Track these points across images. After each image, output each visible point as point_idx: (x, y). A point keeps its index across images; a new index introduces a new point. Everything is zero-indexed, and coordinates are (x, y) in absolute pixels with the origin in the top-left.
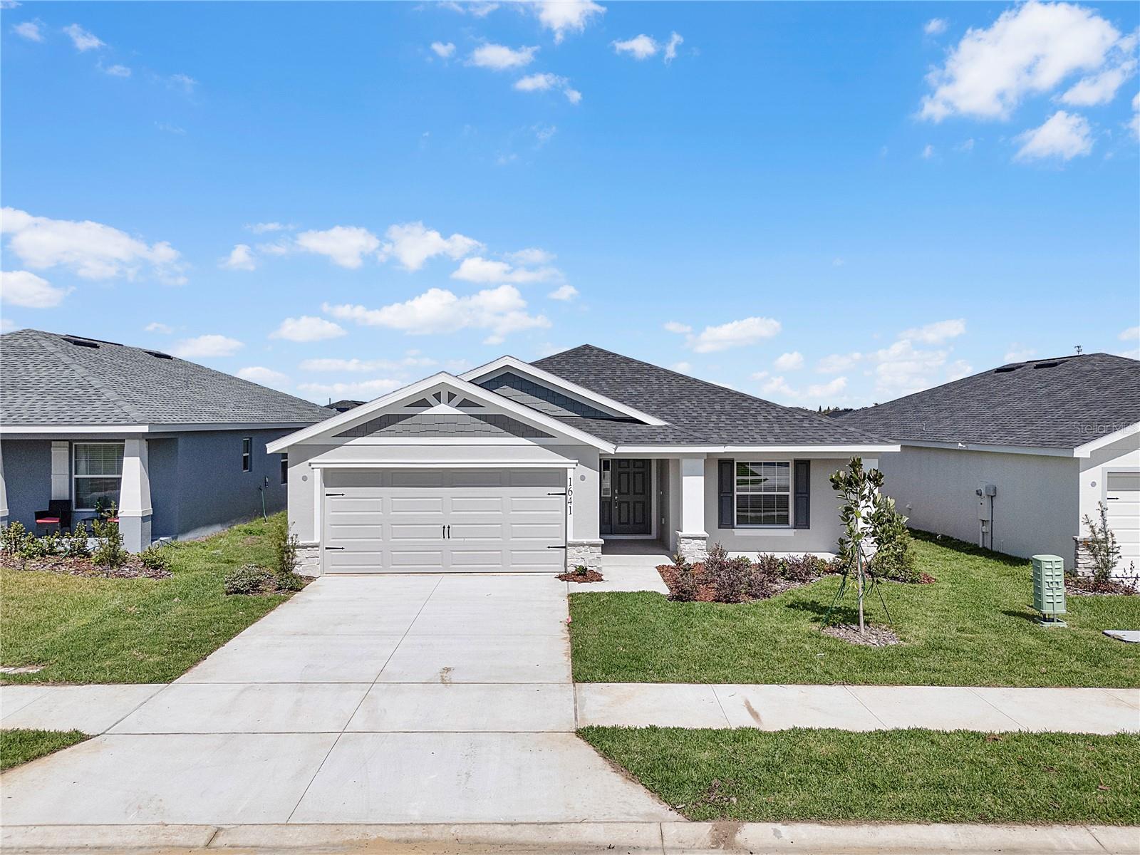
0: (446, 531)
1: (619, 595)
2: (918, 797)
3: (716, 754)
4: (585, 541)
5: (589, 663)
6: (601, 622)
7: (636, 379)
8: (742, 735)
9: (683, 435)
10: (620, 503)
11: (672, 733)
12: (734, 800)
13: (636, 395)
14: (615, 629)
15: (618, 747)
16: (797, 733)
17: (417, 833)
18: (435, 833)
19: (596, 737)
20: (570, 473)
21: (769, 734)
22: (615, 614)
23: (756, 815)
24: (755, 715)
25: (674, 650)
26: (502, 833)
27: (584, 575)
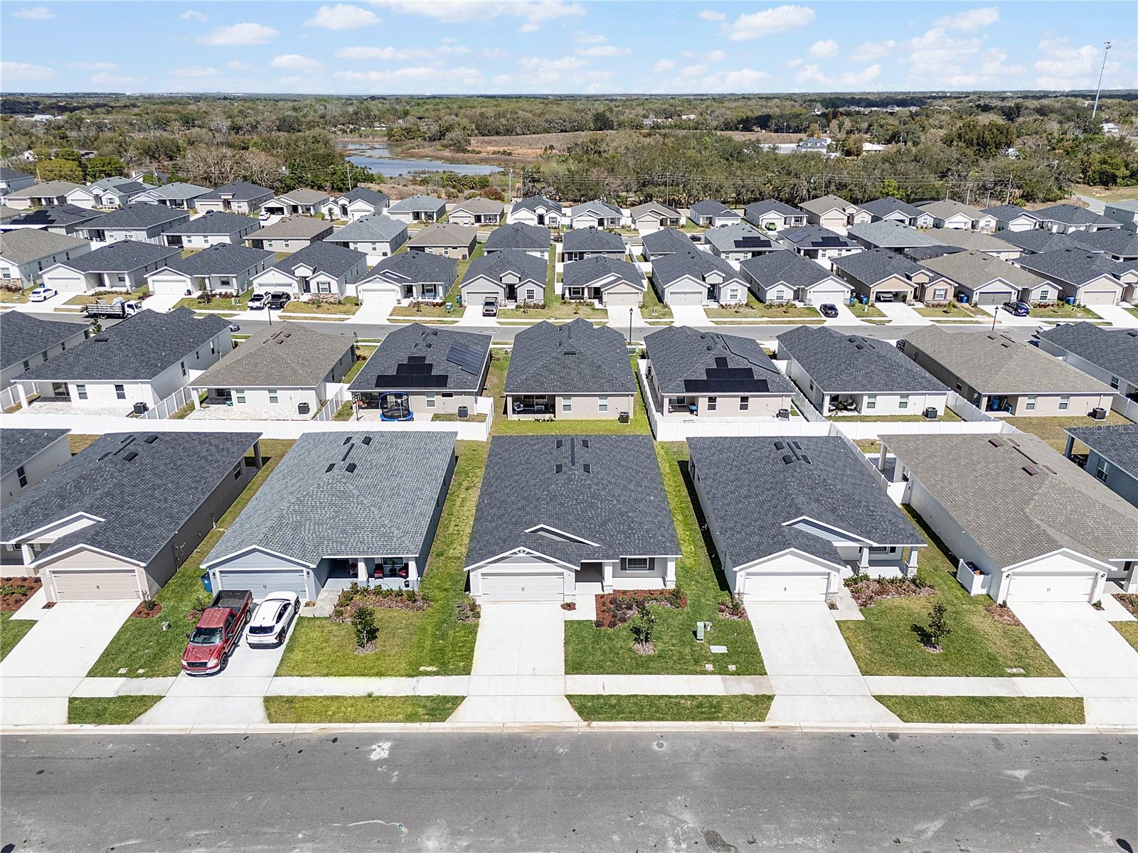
1: (580, 623)
3: (592, 703)
4: (570, 594)
5: (568, 665)
6: (573, 643)
8: (599, 697)
9: (605, 553)
12: (592, 716)
13: (591, 518)
14: (577, 646)
15: (573, 701)
16: (610, 696)
17: (537, 724)
19: (569, 698)
20: (565, 573)
21: (604, 696)
22: (577, 637)
23: (596, 720)
24: (604, 688)
25: (591, 658)
27: (569, 607)
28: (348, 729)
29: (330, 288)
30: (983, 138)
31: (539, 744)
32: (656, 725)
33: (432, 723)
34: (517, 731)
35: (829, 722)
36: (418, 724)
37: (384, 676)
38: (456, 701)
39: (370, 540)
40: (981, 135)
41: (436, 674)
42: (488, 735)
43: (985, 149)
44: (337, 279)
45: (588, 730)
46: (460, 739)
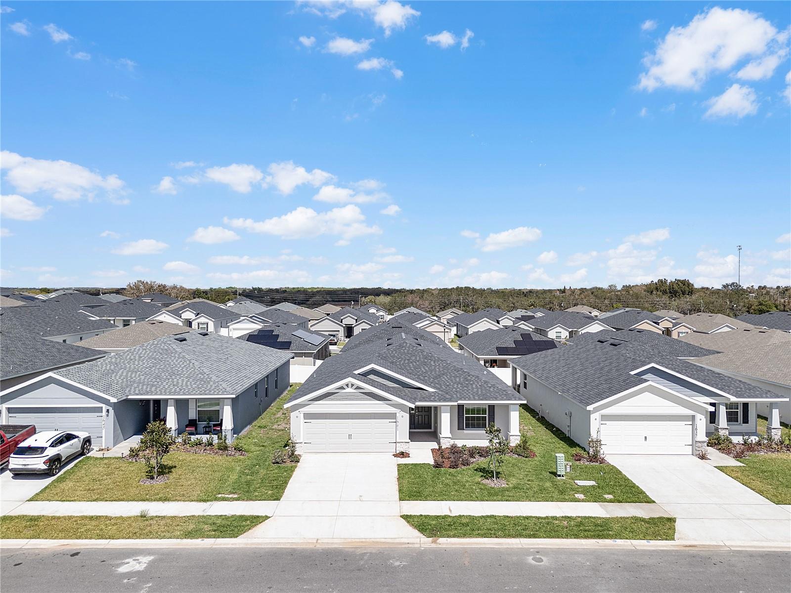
0: (350, 436)
1: (415, 465)
2: (482, 532)
3: (436, 522)
4: (403, 441)
5: (404, 494)
6: (408, 478)
7: (425, 362)
8: (445, 517)
9: (442, 397)
10: (418, 415)
11: (426, 516)
12: (438, 533)
13: (425, 372)
14: (413, 480)
15: (411, 520)
16: (460, 516)
17: (364, 540)
18: (368, 540)
19: (406, 517)
20: (398, 415)
21: (452, 517)
22: (413, 474)
23: (443, 536)
24: (450, 511)
25: (431, 489)
26: (383, 540)
27: (403, 455)
28: (101, 545)
29: (207, 327)
30: (673, 288)
31: (366, 558)
32: (526, 542)
33: (218, 539)
34: (336, 546)
35: (762, 541)
36: (200, 540)
37: (169, 500)
38: (256, 520)
39: (184, 383)
40: (672, 287)
41: (237, 499)
42: (294, 550)
43: (675, 295)
44: (213, 320)
45: (434, 545)
46: (255, 553)
